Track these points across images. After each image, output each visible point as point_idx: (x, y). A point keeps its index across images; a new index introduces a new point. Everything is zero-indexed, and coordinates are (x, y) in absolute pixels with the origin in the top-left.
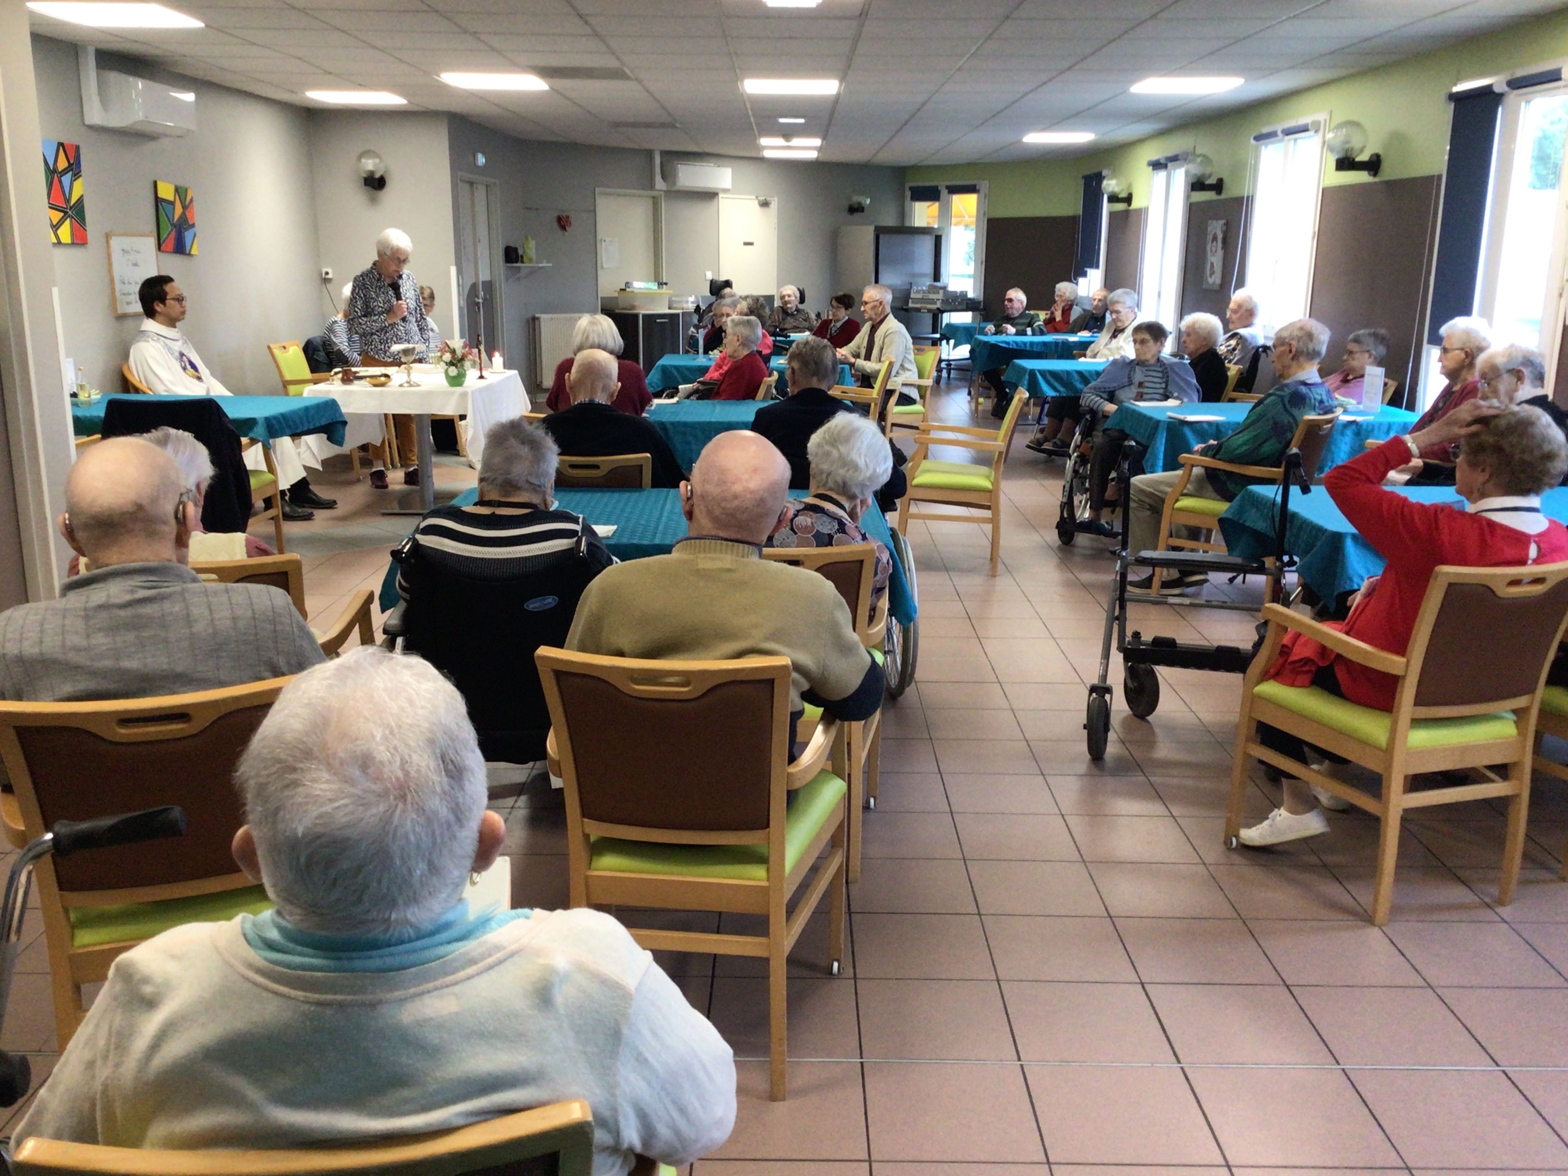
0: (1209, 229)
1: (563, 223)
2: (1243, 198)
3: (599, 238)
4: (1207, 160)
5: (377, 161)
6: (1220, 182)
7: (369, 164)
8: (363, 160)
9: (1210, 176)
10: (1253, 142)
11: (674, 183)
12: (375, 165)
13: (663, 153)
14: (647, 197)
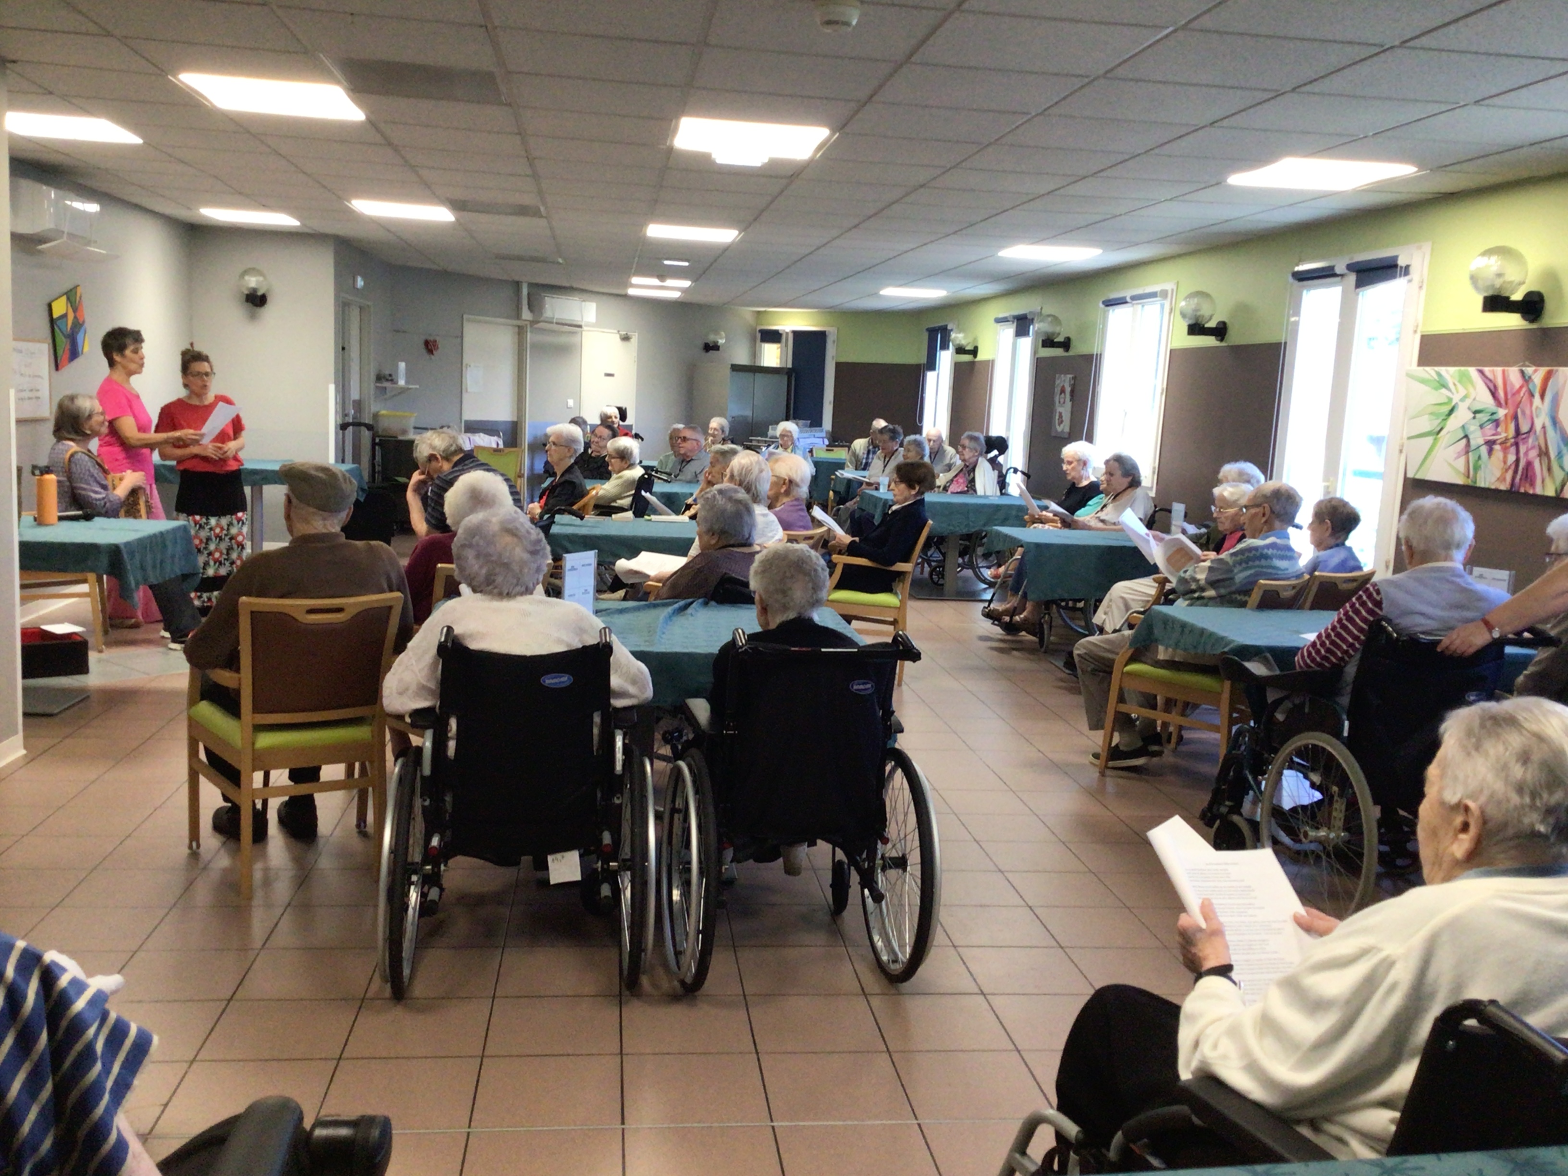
0: (1057, 382)
1: (430, 347)
2: (1092, 355)
3: (464, 364)
4: (1056, 320)
5: (261, 279)
6: (1068, 340)
7: (252, 282)
8: (247, 278)
9: (1059, 334)
10: (1101, 306)
11: (541, 314)
12: (257, 281)
13: (531, 285)
14: (513, 326)
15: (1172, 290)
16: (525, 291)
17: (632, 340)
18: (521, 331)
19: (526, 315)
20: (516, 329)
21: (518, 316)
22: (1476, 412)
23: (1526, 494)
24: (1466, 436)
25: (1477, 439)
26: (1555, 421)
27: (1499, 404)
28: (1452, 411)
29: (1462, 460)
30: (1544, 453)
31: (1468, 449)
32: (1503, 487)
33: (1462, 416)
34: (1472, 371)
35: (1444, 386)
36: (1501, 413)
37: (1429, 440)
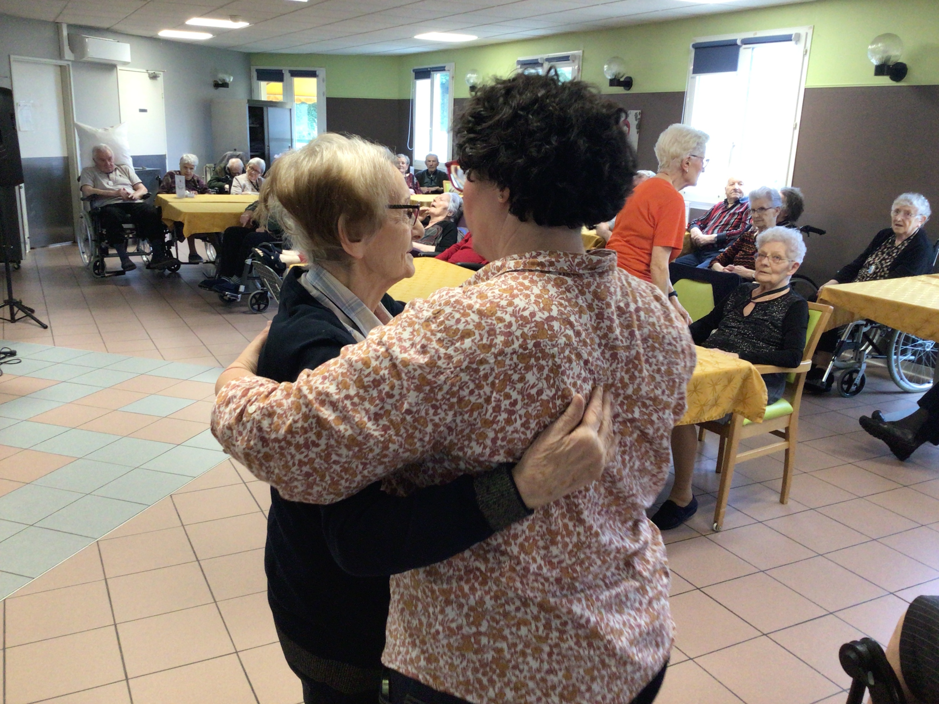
6: (630, 79)
11: (83, 54)
13: (69, 26)
14: (56, 66)
15: (807, 34)
16: (65, 33)
17: (158, 79)
18: (63, 71)
19: (68, 55)
20: (59, 68)
21: (60, 55)
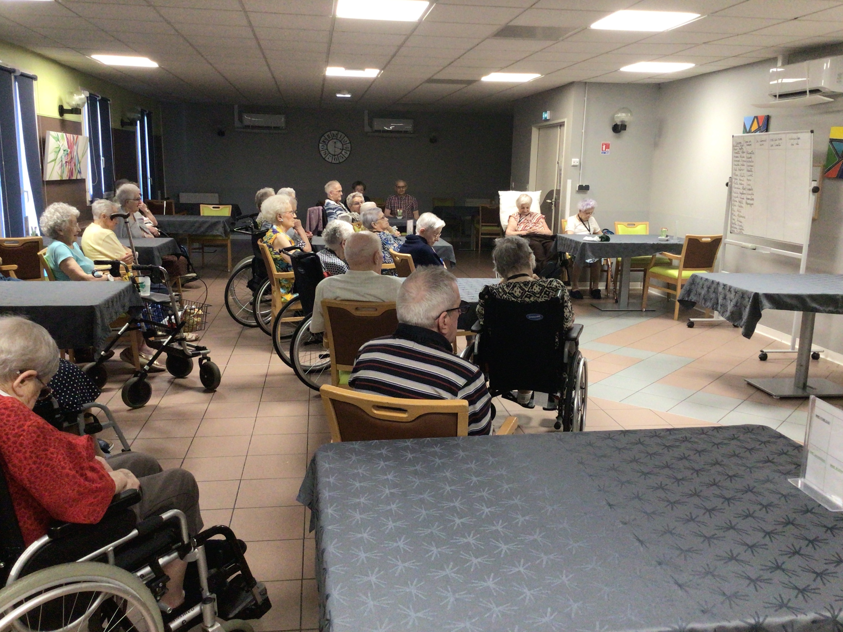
22: (64, 151)
23: (72, 180)
24: (62, 161)
25: (64, 162)
26: (77, 154)
27: (69, 148)
28: (59, 150)
29: (60, 170)
30: (75, 165)
31: (62, 165)
32: (68, 179)
33: (62, 151)
34: (64, 134)
35: (58, 140)
36: (69, 150)
37: (53, 162)
